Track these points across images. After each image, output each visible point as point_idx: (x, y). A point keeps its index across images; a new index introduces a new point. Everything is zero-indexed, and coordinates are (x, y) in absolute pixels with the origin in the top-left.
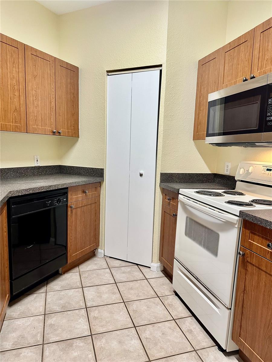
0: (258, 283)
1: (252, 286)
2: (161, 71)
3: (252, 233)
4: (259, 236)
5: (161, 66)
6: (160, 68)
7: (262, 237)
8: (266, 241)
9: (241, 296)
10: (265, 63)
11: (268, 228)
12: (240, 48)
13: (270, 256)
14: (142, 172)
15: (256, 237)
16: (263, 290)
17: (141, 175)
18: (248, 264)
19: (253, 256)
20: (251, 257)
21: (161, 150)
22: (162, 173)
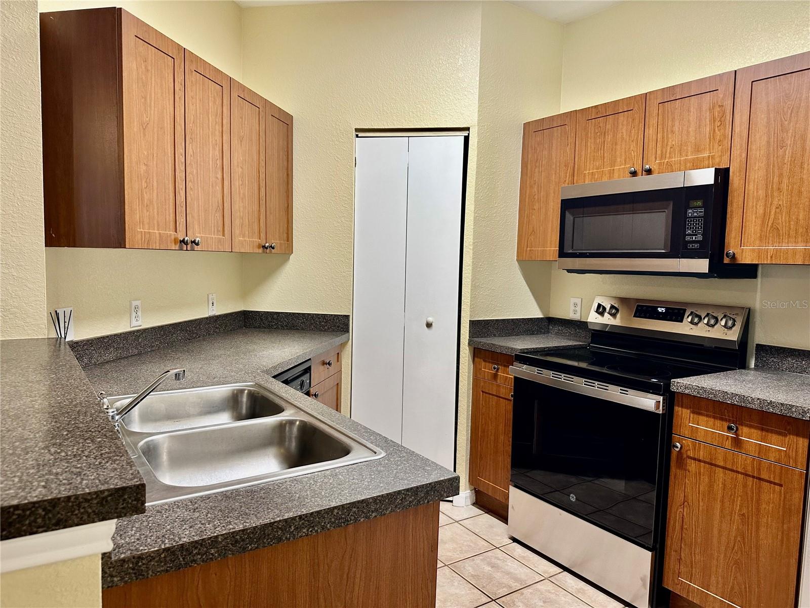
0: (711, 485)
1: (699, 493)
2: (467, 139)
3: (693, 412)
4: (707, 416)
5: (468, 129)
6: (466, 133)
7: (714, 418)
8: (721, 422)
9: (678, 513)
10: (668, 151)
11: (728, 402)
12: (618, 118)
13: (730, 443)
14: (430, 319)
15: (703, 419)
16: (720, 496)
17: (429, 325)
18: (689, 461)
19: (699, 447)
20: (695, 449)
21: (471, 278)
22: (473, 321)
